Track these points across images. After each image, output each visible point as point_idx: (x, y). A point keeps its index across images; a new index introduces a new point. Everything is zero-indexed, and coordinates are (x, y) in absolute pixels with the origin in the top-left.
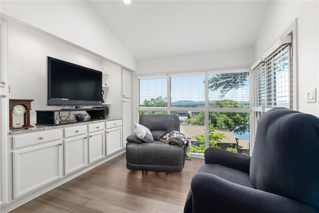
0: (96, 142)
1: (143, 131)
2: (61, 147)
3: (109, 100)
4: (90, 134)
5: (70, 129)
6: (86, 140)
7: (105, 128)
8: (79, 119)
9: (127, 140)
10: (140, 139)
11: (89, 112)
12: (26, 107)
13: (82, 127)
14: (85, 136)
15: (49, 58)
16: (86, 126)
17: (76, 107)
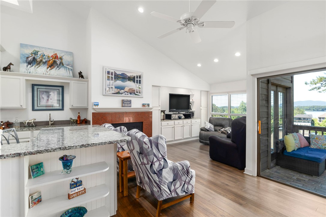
0: (187, 129)
1: (209, 126)
2: (173, 128)
3: (194, 108)
4: (184, 125)
5: (177, 122)
6: (182, 127)
7: (191, 123)
8: (180, 118)
9: (201, 129)
10: (206, 129)
11: (184, 115)
12: (164, 113)
13: (180, 121)
14: (182, 125)
15: (170, 94)
16: (182, 121)
17: (178, 113)
